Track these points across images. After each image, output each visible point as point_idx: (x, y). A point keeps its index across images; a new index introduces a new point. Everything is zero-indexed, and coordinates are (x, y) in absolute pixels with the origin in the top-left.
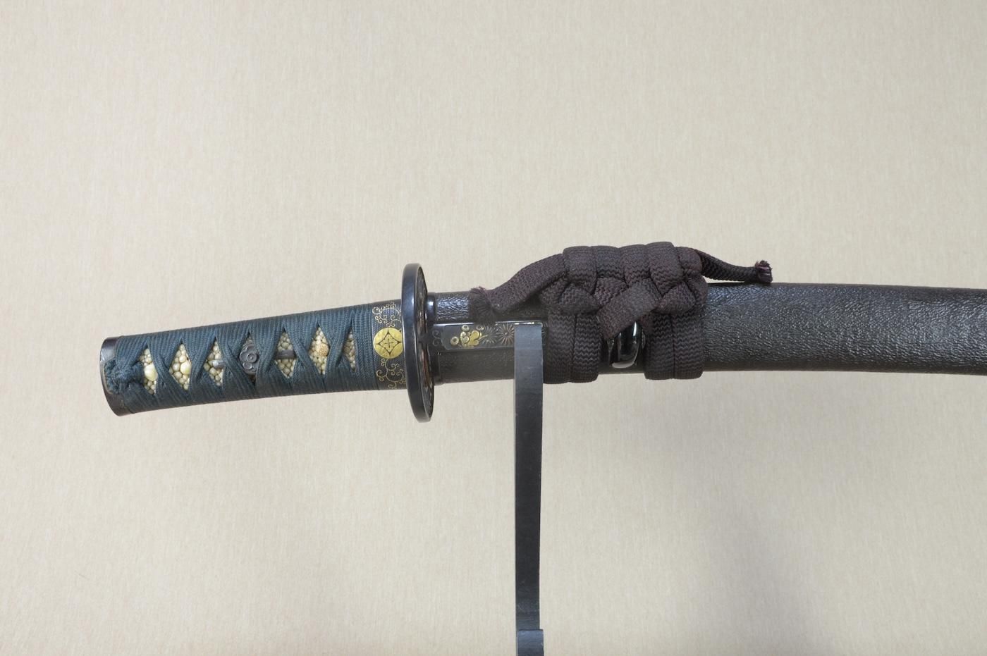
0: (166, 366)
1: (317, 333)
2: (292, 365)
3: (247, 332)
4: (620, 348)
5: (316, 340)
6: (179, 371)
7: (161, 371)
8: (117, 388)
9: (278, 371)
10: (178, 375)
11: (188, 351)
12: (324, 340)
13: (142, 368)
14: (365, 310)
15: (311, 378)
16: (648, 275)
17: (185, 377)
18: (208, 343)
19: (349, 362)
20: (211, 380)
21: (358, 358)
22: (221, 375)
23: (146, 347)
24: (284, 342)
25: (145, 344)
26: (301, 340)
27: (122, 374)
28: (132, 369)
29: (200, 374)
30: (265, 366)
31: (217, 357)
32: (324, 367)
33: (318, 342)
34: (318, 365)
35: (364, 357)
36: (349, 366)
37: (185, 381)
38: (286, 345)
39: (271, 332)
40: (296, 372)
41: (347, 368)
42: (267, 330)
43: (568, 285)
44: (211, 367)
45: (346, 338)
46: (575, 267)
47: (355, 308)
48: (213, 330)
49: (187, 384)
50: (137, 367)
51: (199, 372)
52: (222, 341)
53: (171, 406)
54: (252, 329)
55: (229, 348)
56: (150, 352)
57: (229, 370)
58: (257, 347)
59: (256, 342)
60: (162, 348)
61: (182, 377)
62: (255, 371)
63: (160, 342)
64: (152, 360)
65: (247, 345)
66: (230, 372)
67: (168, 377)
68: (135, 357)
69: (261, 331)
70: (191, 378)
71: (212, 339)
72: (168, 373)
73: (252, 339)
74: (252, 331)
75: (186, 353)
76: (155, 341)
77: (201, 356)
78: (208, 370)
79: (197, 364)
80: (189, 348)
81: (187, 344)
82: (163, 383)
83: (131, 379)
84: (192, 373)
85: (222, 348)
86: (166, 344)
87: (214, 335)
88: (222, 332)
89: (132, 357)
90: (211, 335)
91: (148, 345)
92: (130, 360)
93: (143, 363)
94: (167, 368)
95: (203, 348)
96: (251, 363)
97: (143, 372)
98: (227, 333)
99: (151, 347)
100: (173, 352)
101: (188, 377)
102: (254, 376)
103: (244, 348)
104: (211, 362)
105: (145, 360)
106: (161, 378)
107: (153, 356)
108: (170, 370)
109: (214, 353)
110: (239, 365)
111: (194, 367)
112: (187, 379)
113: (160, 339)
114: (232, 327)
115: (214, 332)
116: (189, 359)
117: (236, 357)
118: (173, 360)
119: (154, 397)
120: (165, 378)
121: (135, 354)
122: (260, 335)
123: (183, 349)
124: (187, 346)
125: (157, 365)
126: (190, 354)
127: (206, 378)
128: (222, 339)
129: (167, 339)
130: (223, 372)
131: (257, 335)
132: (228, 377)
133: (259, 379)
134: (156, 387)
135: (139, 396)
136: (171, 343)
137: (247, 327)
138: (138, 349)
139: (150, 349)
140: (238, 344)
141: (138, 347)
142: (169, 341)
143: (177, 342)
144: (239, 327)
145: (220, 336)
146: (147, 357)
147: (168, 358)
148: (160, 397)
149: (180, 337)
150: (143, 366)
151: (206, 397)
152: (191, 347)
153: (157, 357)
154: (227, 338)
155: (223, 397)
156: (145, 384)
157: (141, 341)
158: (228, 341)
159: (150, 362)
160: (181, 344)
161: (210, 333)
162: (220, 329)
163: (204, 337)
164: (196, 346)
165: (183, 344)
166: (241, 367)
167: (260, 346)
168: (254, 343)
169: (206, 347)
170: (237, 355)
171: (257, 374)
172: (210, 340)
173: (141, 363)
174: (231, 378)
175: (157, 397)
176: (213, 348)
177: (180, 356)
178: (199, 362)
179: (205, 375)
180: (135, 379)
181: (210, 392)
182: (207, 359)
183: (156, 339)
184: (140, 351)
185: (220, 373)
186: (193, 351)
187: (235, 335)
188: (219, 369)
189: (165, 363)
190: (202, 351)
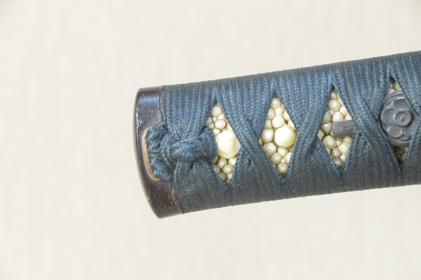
0: (254, 132)
3: (388, 75)
6: (273, 141)
7: (248, 142)
11: (287, 109)
13: (213, 137)
17: (282, 152)
20: (328, 156)
22: (344, 147)
23: (216, 102)
25: (213, 96)
27: (183, 148)
28: (201, 139)
31: (336, 117)
44: (326, 135)
48: (326, 73)
49: (286, 163)
50: (207, 136)
51: (311, 142)
52: (347, 92)
53: (252, 200)
54: (395, 71)
55: (364, 103)
56: (224, 110)
57: (363, 139)
58: (412, 101)
59: (409, 92)
60: (244, 104)
61: (277, 151)
62: (407, 138)
63: (237, 94)
64: (227, 124)
65: (392, 97)
66: (366, 142)
67: (259, 150)
68: (202, 119)
69: (412, 73)
70: (295, 153)
71: (327, 89)
72: (257, 144)
73: (394, 88)
74: (397, 75)
75: (286, 113)
76: (229, 93)
77: (311, 117)
78: (322, 140)
79: (307, 131)
80: (290, 104)
81: (286, 97)
82: (250, 160)
83: (198, 155)
84: (297, 145)
85: (350, 104)
86: (250, 98)
87: (328, 83)
88: (343, 76)
89: (196, 121)
90: (325, 81)
91: (217, 99)
92: (195, 124)
93: (212, 130)
94: (256, 136)
95: (316, 103)
96: (401, 127)
97: (216, 144)
98: (354, 78)
99: (222, 102)
100: (263, 111)
101: (289, 151)
102: (402, 147)
103: (387, 102)
104: (327, 126)
105: (216, 123)
106: (249, 153)
107: (233, 118)
108: (258, 139)
109: (330, 111)
110: (381, 130)
111: (303, 134)
112: (286, 155)
113: (236, 89)
114: (360, 68)
115: (329, 76)
116: (291, 121)
117: (377, 117)
118: (264, 123)
119: (228, 185)
120: (254, 152)
121: (199, 115)
122: (414, 79)
123: (279, 105)
124: (286, 101)
125: (240, 131)
126: (293, 114)
127: (322, 151)
128: (346, 88)
129: (249, 90)
130: (348, 143)
131: (409, 80)
132: (359, 150)
133: (414, 152)
134: (236, 169)
135: (205, 183)
136: (256, 96)
137: (387, 68)
138: (202, 106)
139: (222, 106)
140: (379, 97)
141: (202, 103)
142: (254, 93)
143: (268, 94)
144: (372, 69)
145: (343, 84)
146: (217, 119)
147: (257, 121)
148: (239, 184)
149: (270, 85)
150: (213, 134)
151: (315, 183)
152: (294, 103)
153: (240, 118)
154: (355, 86)
155: (343, 183)
156: (213, 164)
157: (204, 94)
158: (360, 92)
159: (226, 127)
160: (273, 97)
161: (322, 79)
162: (338, 72)
163: (312, 85)
164: (303, 101)
165: (277, 98)
166: (384, 134)
167: (417, 99)
168: (405, 93)
169: (319, 102)
170: (378, 113)
171: (411, 144)
172: (324, 90)
173: (209, 130)
174: (364, 152)
175: (234, 185)
176: (329, 104)
177: (273, 118)
178: (309, 126)
179: (320, 147)
180: (203, 154)
181: (323, 175)
182: (322, 121)
183: (229, 91)
184: (207, 110)
185: (343, 144)
186: (299, 109)
187: (370, 82)
188: (340, 138)
189: (252, 129)
190: (316, 108)
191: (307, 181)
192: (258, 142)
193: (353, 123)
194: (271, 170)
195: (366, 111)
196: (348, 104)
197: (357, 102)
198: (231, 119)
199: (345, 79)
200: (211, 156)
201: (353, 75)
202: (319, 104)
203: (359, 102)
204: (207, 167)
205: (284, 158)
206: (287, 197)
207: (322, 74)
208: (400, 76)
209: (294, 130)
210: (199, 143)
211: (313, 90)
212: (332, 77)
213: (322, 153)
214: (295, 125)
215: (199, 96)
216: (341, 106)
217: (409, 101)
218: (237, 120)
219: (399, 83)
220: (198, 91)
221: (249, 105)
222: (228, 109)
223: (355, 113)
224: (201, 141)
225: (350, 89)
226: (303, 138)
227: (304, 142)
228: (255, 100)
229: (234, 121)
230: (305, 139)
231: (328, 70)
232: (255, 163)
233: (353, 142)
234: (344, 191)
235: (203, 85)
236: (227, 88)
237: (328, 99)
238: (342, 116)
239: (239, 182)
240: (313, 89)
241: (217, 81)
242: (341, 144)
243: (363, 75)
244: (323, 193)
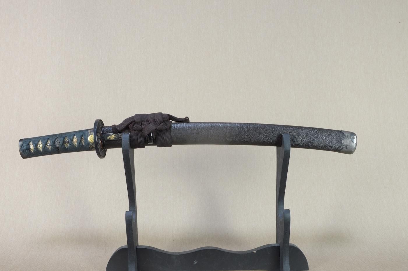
0: (36, 145)
1: (74, 137)
2: (68, 145)
3: (57, 137)
4: (148, 139)
8: (23, 151)
9: (64, 146)
10: (39, 148)
13: (30, 146)
14: (86, 131)
15: (73, 148)
16: (154, 121)
19: (82, 144)
20: (48, 149)
21: (85, 143)
22: (50, 148)
23: (31, 141)
26: (70, 138)
27: (24, 148)
30: (61, 145)
31: (49, 143)
32: (76, 145)
33: (75, 139)
36: (82, 145)
37: (41, 149)
38: (67, 140)
39: (63, 137)
40: (69, 147)
43: (135, 123)
44: (47, 146)
45: (81, 138)
46: (136, 119)
47: (84, 130)
53: (38, 156)
57: (52, 146)
67: (37, 148)
69: (60, 136)
73: (57, 139)
81: (42, 140)
84: (42, 147)
87: (48, 138)
88: (51, 137)
89: (27, 144)
96: (58, 144)
100: (38, 142)
102: (58, 147)
103: (56, 141)
106: (35, 149)
114: (53, 136)
117: (54, 143)
118: (38, 144)
119: (32, 154)
129: (37, 139)
133: (60, 148)
134: (33, 151)
135: (29, 153)
138: (29, 141)
140: (54, 140)
143: (39, 140)
144: (55, 136)
146: (31, 144)
148: (34, 154)
149: (40, 138)
151: (46, 154)
153: (34, 143)
166: (55, 145)
174: (53, 148)
177: (40, 143)
178: (45, 144)
180: (28, 149)
181: (47, 152)
182: (47, 144)
186: (43, 142)
188: (50, 146)
190: (46, 142)
194: (39, 151)
200: (30, 149)
203: (52, 141)
204: (29, 151)
206: (43, 156)
209: (42, 145)
217: (59, 140)
220: (29, 139)
224: (27, 147)
225: (51, 139)
230: (44, 146)
231: (49, 136)
232: (37, 150)
234: (52, 154)
236: (34, 139)
240: (46, 138)
241: (32, 138)
244: (49, 155)
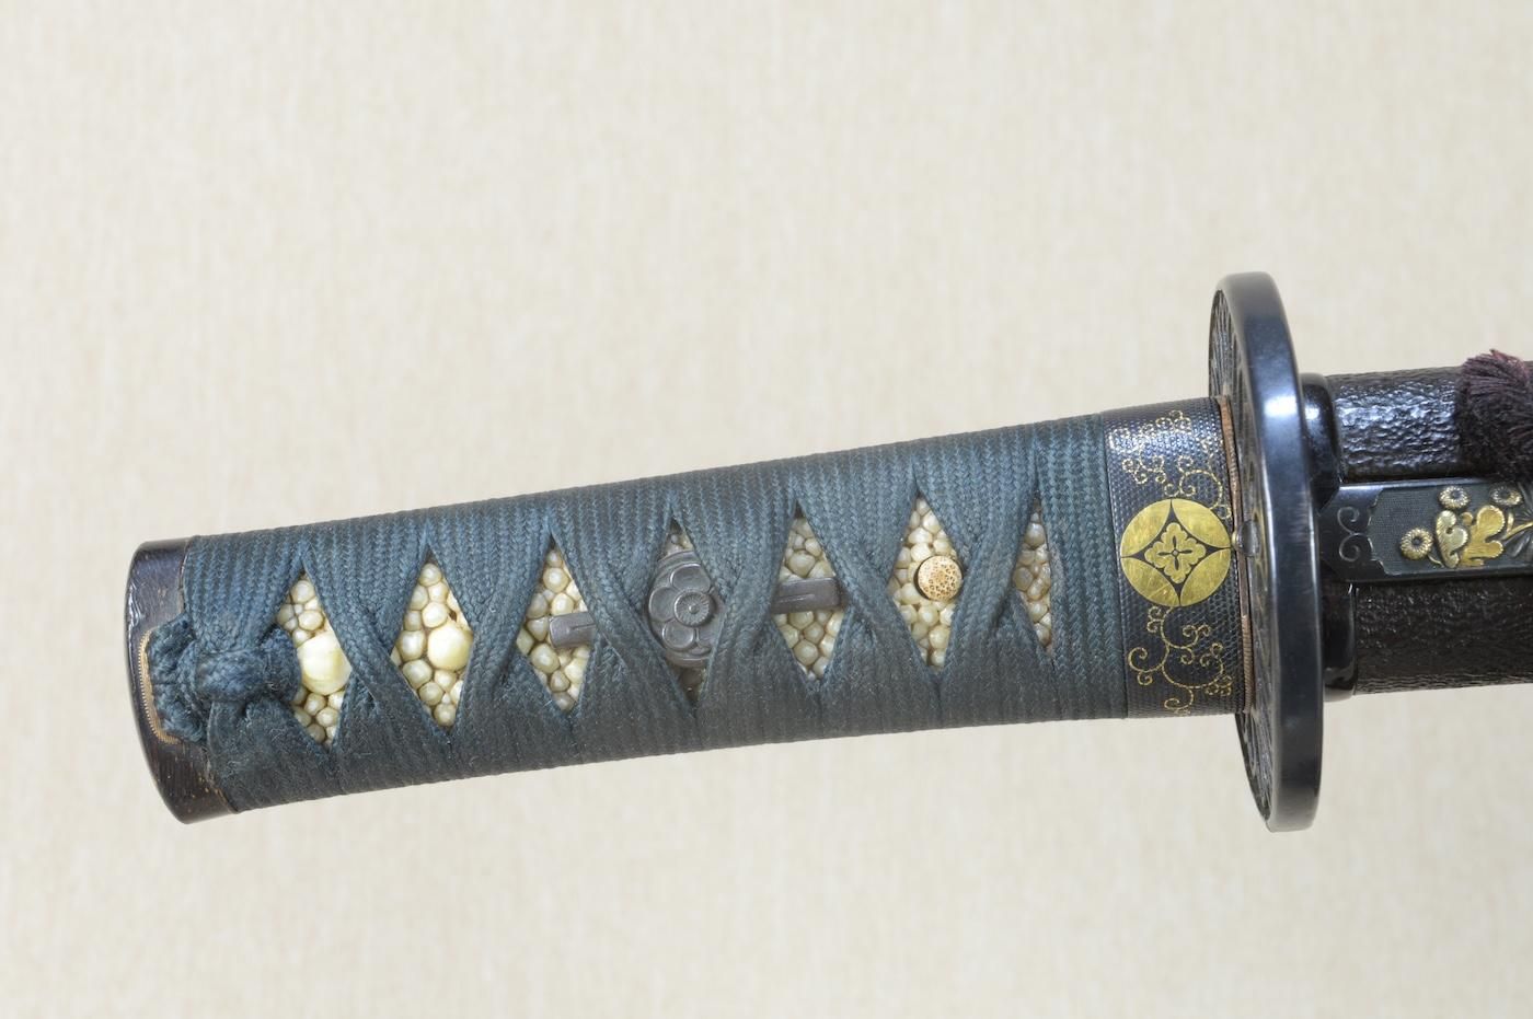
0: (380, 638)
1: (915, 519)
2: (825, 632)
3: (666, 517)
5: (910, 546)
6: (424, 656)
7: (366, 658)
8: (198, 720)
10: (418, 670)
11: (454, 587)
12: (940, 545)
13: (291, 648)
14: (1078, 438)
15: (895, 676)
17: (443, 679)
18: (527, 559)
19: (1030, 621)
20: (541, 687)
21: (1062, 606)
22: (575, 669)
23: (301, 575)
24: (796, 551)
25: (295, 561)
26: (862, 543)
27: (222, 673)
28: (262, 653)
29: (506, 668)
30: (743, 642)
31: (559, 605)
32: (938, 637)
33: (920, 552)
34: (918, 631)
35: (1084, 599)
36: (1031, 632)
37: (445, 695)
38: (808, 563)
39: (757, 519)
40: (843, 656)
41: (1026, 640)
42: (742, 513)
44: (536, 643)
45: (1022, 543)
47: (1044, 433)
48: (539, 510)
49: (452, 703)
50: (276, 646)
51: (500, 659)
52: (579, 552)
53: (382, 782)
54: (682, 507)
55: (612, 576)
56: (319, 590)
57: (611, 651)
58: (711, 571)
59: (706, 552)
60: (361, 576)
61: (433, 678)
62: (703, 651)
63: (346, 556)
64: (324, 619)
65: (672, 563)
66: (616, 658)
67: (388, 677)
68: (267, 610)
69: (716, 513)
70: (469, 681)
71: (540, 544)
72: (386, 663)
73: (680, 544)
74: (684, 516)
75: (451, 595)
76: (330, 553)
77: (501, 604)
78: (529, 653)
79: (493, 634)
80: (458, 577)
81: (450, 562)
82: (370, 699)
83: (255, 687)
84: (472, 666)
85: (584, 577)
86: (375, 564)
87: (542, 531)
88: (575, 519)
89: (252, 613)
90: (535, 528)
91: (305, 566)
92: (250, 620)
93: (291, 633)
94: (384, 646)
95: (513, 576)
96: (689, 626)
97: (298, 663)
98: (595, 522)
99: (315, 572)
100: (401, 591)
101: (458, 678)
102: (697, 670)
103: (663, 574)
104: (538, 626)
105: (300, 618)
106: (367, 681)
107: (335, 607)
108: (390, 652)
109: (546, 592)
110: (648, 632)
111: (484, 642)
112: (452, 685)
113: (348, 544)
114: (609, 500)
115: (546, 518)
116: (461, 614)
117: (638, 605)
118: (403, 618)
119: (328, 752)
120: (380, 681)
121: (262, 599)
122: (718, 526)
123: (438, 580)
124: (452, 571)
125: (349, 636)
126: (466, 598)
127: (525, 679)
128: (577, 544)
129: (374, 546)
130: (582, 659)
131: (707, 528)
132: (603, 675)
133: (717, 681)
134: (343, 716)
135: (274, 748)
136: (388, 559)
137: (664, 502)
138: (270, 581)
139: (314, 581)
140: (644, 562)
141: (270, 574)
142: (384, 553)
143: (413, 555)
144: (635, 502)
145: (572, 534)
146: (304, 610)
147: (386, 613)
148: (350, 750)
149: (419, 536)
150: (292, 642)
151: (515, 747)
152: (468, 574)
153: (350, 607)
154: (595, 539)
155: (576, 746)
156: (297, 705)
157: (276, 554)
158: (605, 551)
159: (322, 627)
160: (427, 562)
161: (529, 523)
162: (563, 509)
163: (509, 537)
164: (486, 570)
165: (434, 563)
166: (654, 640)
167: (722, 567)
168: (698, 555)
169: (521, 571)
170: (641, 597)
171: (710, 664)
172: (532, 546)
173: (285, 631)
174: (614, 680)
175: (340, 751)
176: (545, 577)
177: (426, 606)
178: (497, 625)
179: (521, 669)
180: (266, 687)
181: (532, 729)
182: (525, 612)
183: (331, 547)
184: (281, 590)
185: (573, 663)
186: (477, 588)
187: (627, 530)
188: (568, 650)
189: (375, 630)
190: (513, 587)
191: (497, 742)
192: (388, 659)
193: (591, 620)
194: (420, 719)
195: (616, 592)
196: (579, 578)
197: (597, 573)
198: (330, 610)
199: (576, 523)
200: (287, 690)
201: (594, 515)
202: (518, 577)
203: (602, 574)
204: (278, 712)
205: (449, 693)
206: (460, 776)
207: (530, 513)
208: (689, 519)
209: (467, 632)
210: (256, 661)
211: (508, 548)
212: (550, 519)
213: (526, 683)
214: (469, 621)
215: (266, 559)
216: (570, 581)
217: (706, 571)
218: (344, 610)
219: (688, 532)
220: (264, 549)
221: (370, 579)
222: (325, 588)
223: (593, 597)
224: (262, 658)
225: (584, 545)
226: (485, 649)
227: (487, 658)
228: (385, 568)
229: (337, 614)
230: (489, 652)
231: (544, 505)
232: (383, 704)
233: (590, 660)
234: (580, 761)
235: (279, 535)
236: (328, 543)
237: (542, 566)
238: (571, 603)
239: (349, 746)
240: (508, 544)
241: (308, 527)
242: (569, 663)
243: (615, 515)
244: (535, 767)
